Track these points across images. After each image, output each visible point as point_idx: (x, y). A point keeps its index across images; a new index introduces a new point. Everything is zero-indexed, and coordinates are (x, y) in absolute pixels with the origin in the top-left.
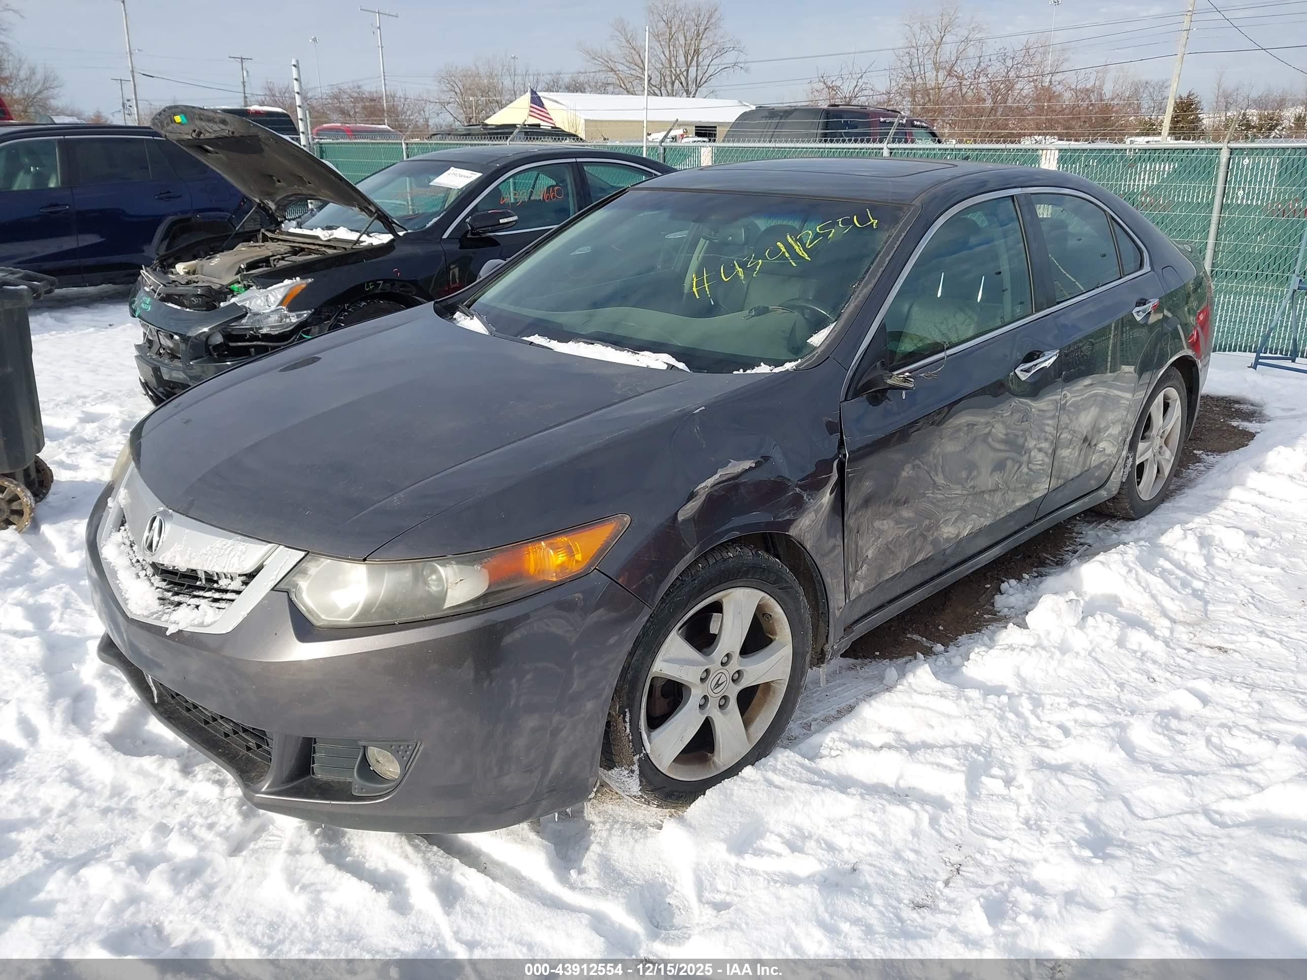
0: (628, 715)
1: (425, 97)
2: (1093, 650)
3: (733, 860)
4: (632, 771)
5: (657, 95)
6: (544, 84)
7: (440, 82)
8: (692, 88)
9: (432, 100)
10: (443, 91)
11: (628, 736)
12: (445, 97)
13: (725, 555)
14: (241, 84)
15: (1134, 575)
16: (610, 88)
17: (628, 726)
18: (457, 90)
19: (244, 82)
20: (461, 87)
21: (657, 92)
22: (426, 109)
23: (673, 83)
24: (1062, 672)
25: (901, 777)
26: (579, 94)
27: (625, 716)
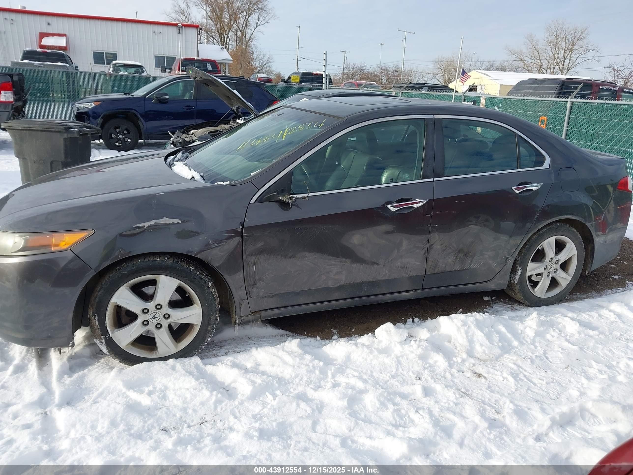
0: (97, 317)
1: (426, 71)
2: (402, 356)
3: (124, 390)
4: (102, 342)
5: (544, 73)
6: (485, 67)
7: (435, 64)
8: (565, 71)
9: (429, 72)
10: (435, 69)
11: (97, 326)
12: (436, 72)
13: (155, 259)
14: (343, 63)
15: (466, 328)
16: (520, 69)
17: (97, 321)
18: (442, 68)
19: (344, 62)
20: (444, 67)
21: (544, 71)
22: (426, 77)
23: (554, 68)
24: (375, 362)
25: (235, 382)
26: (503, 72)
27: (95, 317)
